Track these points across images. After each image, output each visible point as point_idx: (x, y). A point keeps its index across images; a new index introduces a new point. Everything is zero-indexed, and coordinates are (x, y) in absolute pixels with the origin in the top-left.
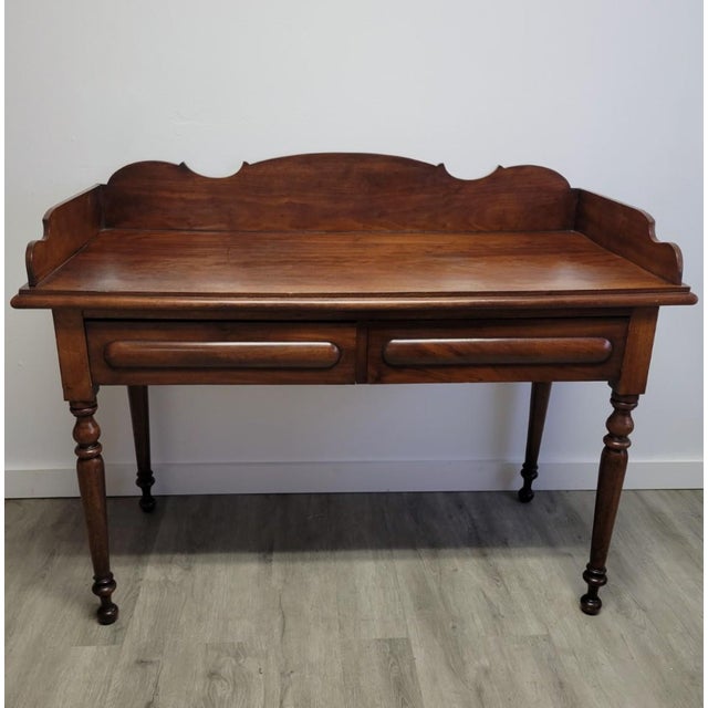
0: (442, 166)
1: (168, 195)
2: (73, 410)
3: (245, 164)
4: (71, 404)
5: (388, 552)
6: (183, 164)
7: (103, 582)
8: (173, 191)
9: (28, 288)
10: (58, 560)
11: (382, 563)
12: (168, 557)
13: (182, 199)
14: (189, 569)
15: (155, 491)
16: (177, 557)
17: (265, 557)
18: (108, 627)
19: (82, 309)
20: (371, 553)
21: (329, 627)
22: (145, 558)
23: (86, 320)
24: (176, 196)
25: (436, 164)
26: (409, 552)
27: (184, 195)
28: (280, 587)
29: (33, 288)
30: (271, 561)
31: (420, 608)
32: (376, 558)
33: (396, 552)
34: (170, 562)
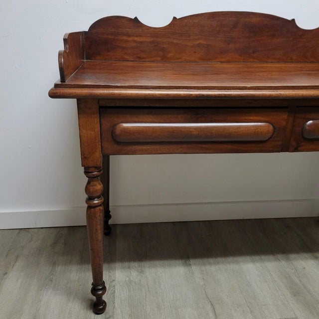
0: (293, 20)
1: (125, 38)
2: (86, 172)
3: (175, 18)
4: (85, 169)
5: (259, 257)
6: (136, 18)
7: (98, 287)
8: (129, 36)
9: (60, 83)
10: (59, 269)
11: (258, 265)
12: (127, 264)
13: (134, 41)
14: (142, 272)
15: (110, 222)
16: (133, 264)
17: (186, 262)
18: (100, 315)
19: (99, 99)
20: (248, 258)
21: (243, 311)
22: (113, 265)
23: (100, 107)
24: (131, 39)
25: (290, 19)
26: (271, 257)
27: (136, 39)
28: (202, 283)
29: (64, 83)
30: (190, 265)
31: (295, 296)
32: (253, 262)
33: (263, 257)
34: (129, 268)
